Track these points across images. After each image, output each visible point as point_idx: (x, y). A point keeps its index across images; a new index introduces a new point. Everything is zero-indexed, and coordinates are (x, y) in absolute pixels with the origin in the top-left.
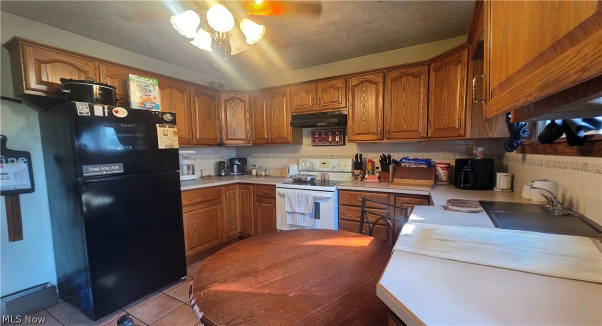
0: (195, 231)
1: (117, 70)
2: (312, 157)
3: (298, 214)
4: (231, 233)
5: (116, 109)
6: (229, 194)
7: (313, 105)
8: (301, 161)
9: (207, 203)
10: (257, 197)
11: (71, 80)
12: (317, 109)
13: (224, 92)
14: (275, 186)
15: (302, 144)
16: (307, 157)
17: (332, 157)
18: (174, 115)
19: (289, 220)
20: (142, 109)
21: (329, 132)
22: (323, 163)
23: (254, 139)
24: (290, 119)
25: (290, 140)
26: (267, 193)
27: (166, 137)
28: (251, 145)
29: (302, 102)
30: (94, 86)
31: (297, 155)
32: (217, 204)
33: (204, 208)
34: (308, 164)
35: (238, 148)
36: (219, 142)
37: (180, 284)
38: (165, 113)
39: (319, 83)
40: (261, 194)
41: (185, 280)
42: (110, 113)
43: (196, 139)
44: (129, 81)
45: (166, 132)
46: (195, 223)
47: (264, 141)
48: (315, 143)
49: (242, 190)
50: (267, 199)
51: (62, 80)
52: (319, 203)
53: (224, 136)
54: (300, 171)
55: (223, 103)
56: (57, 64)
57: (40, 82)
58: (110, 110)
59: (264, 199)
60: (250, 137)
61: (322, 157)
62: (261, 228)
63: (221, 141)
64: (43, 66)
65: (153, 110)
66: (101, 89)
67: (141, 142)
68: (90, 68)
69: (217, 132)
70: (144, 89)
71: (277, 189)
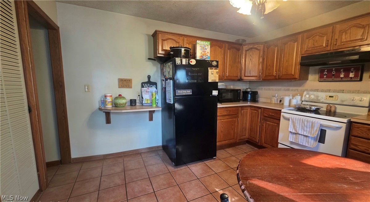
0: (222, 132)
1: (191, 39)
2: (317, 90)
3: (300, 136)
4: (242, 137)
5: (191, 60)
6: (243, 112)
7: (327, 46)
8: (305, 93)
9: (230, 116)
10: (263, 117)
11: (174, 47)
12: (331, 49)
13: (246, 45)
14: (281, 110)
15: (308, 80)
16: (312, 90)
17: (342, 91)
18: (217, 62)
19: (291, 138)
20: (202, 59)
21: (341, 69)
22: (330, 97)
23: (265, 76)
24: (299, 59)
25: (297, 76)
26: (273, 116)
27: (213, 75)
28: (261, 80)
29: (314, 44)
30: (182, 49)
31: (300, 88)
32: (235, 118)
33: (228, 119)
34: (312, 97)
35: (251, 82)
36: (239, 78)
37: (212, 160)
38: (213, 61)
39: (337, 26)
40: (267, 115)
41: (215, 159)
42: (189, 62)
43: (226, 77)
44: (196, 44)
45: (212, 72)
46: (222, 127)
47: (273, 78)
48: (322, 79)
49: (252, 111)
50: (272, 119)
51: (171, 48)
52: (326, 130)
53: (243, 75)
54: (303, 101)
55: (244, 52)
56: (169, 40)
57: (163, 50)
58: (189, 61)
59: (269, 119)
60: (261, 74)
61: (329, 91)
62: (265, 139)
63: (241, 78)
64: (164, 42)
65: (206, 59)
66: (185, 50)
67: (201, 78)
68: (180, 40)
69: (239, 71)
70: (203, 48)
71: (282, 114)
